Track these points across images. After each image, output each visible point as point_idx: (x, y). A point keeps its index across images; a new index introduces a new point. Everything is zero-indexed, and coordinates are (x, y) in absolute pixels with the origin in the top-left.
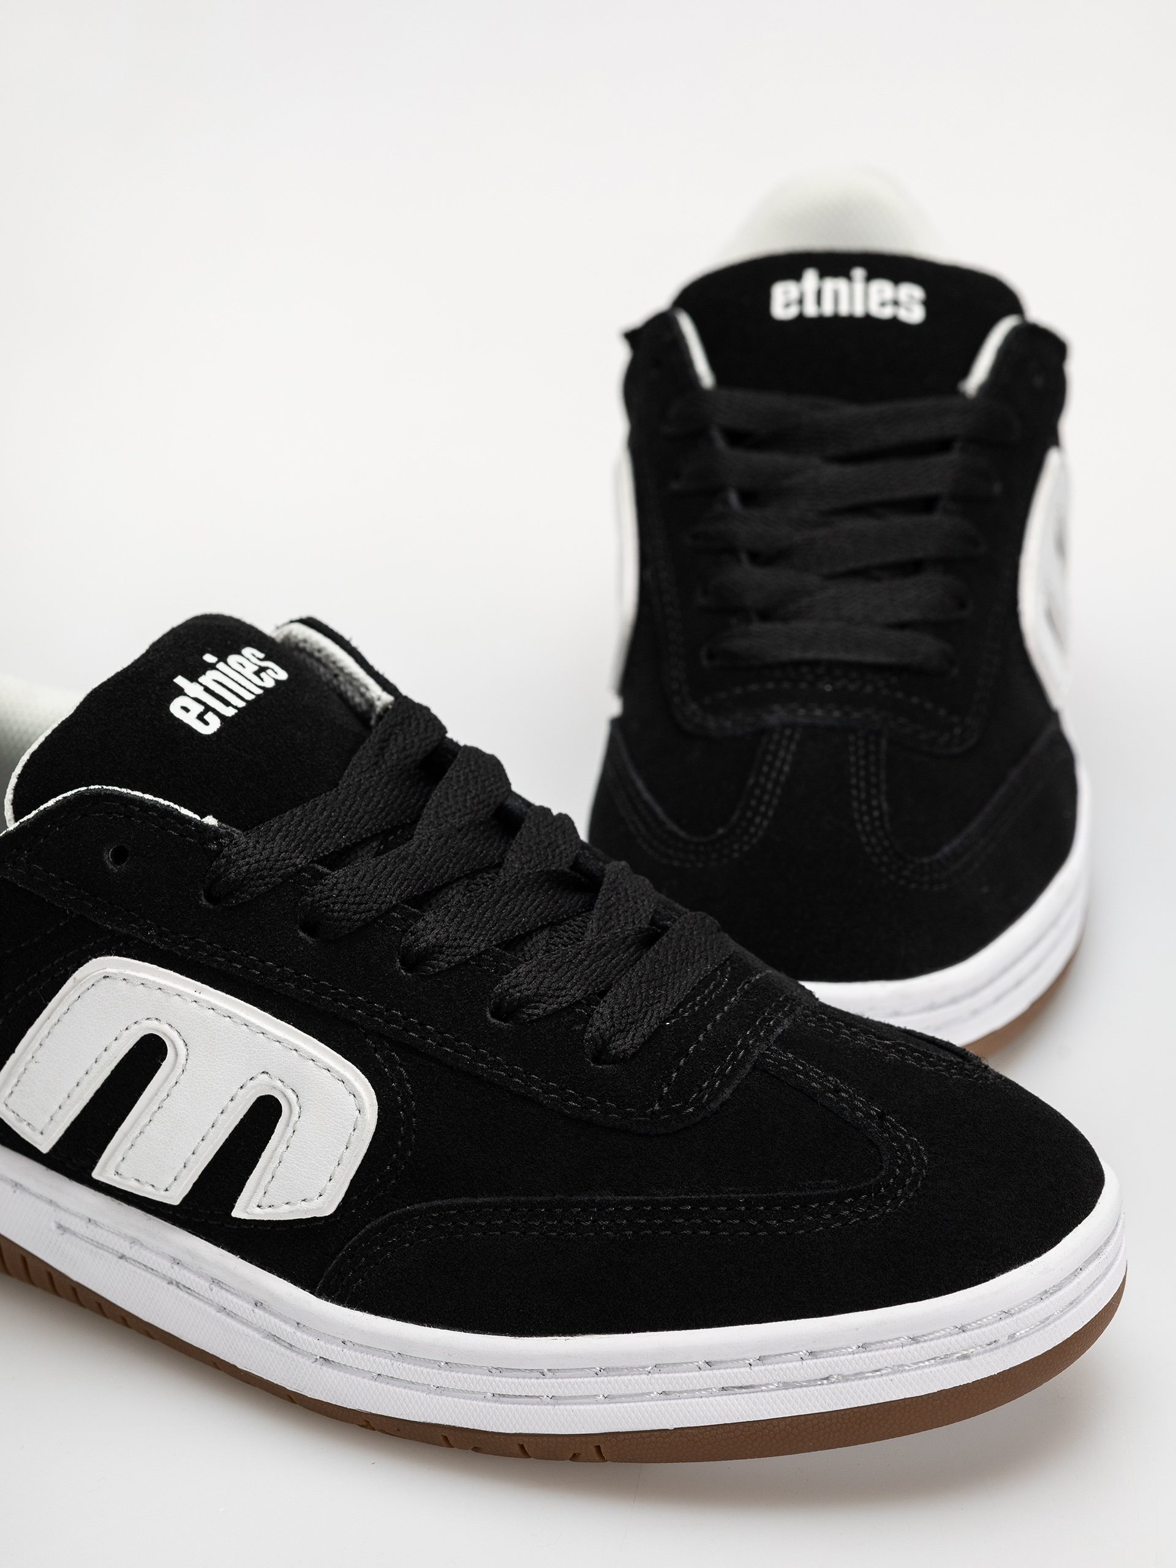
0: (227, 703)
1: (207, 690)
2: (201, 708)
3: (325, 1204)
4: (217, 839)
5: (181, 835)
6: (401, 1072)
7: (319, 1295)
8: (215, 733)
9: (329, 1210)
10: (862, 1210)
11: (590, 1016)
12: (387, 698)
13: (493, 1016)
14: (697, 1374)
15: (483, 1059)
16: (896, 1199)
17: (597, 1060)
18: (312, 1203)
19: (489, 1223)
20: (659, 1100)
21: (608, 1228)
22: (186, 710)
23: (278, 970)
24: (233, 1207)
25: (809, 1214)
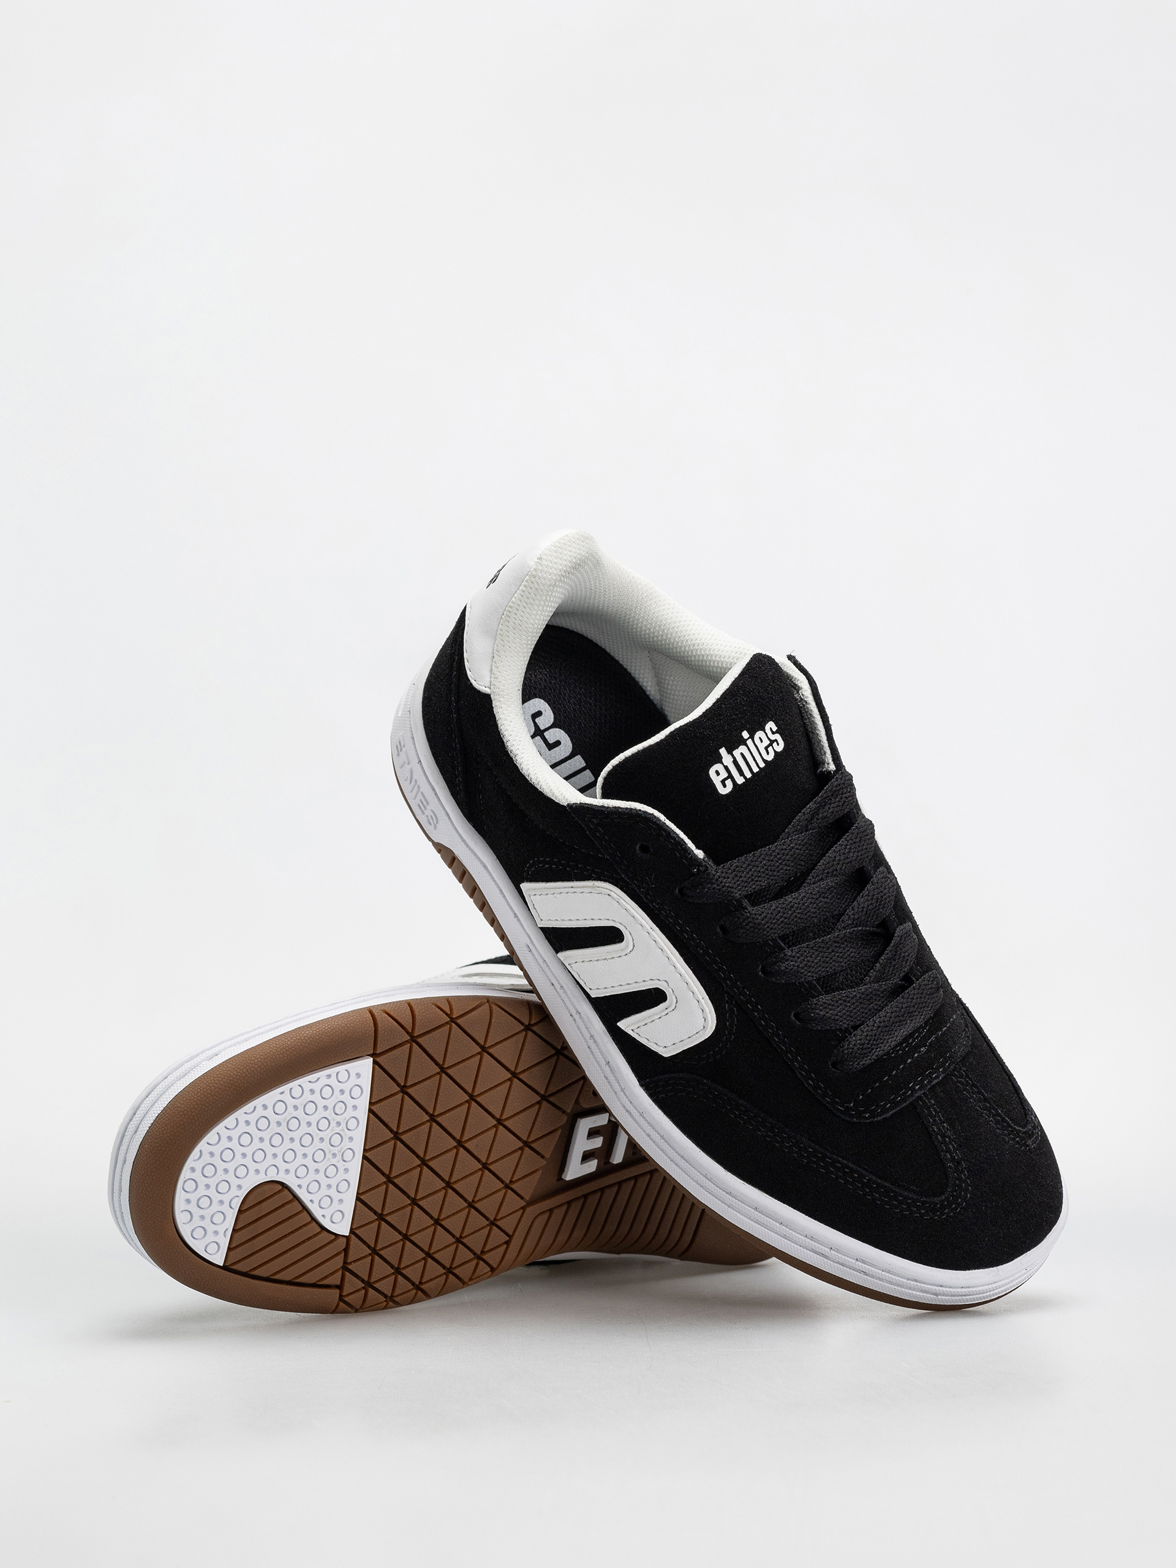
0: (741, 773)
1: (735, 762)
2: (726, 775)
3: (667, 1052)
4: (699, 866)
5: (681, 857)
6: (734, 1019)
7: (641, 1085)
8: (726, 795)
9: (666, 1055)
10: (923, 1211)
11: (844, 1040)
12: (832, 767)
13: (794, 1016)
14: (804, 1238)
15: (778, 1036)
16: (942, 1214)
17: (834, 1065)
18: (659, 1048)
19: (740, 1114)
20: (854, 1101)
21: (796, 1153)
22: (718, 773)
23: (698, 941)
24: (620, 1021)
25: (896, 1201)
